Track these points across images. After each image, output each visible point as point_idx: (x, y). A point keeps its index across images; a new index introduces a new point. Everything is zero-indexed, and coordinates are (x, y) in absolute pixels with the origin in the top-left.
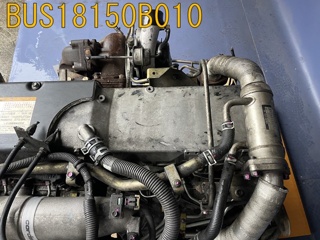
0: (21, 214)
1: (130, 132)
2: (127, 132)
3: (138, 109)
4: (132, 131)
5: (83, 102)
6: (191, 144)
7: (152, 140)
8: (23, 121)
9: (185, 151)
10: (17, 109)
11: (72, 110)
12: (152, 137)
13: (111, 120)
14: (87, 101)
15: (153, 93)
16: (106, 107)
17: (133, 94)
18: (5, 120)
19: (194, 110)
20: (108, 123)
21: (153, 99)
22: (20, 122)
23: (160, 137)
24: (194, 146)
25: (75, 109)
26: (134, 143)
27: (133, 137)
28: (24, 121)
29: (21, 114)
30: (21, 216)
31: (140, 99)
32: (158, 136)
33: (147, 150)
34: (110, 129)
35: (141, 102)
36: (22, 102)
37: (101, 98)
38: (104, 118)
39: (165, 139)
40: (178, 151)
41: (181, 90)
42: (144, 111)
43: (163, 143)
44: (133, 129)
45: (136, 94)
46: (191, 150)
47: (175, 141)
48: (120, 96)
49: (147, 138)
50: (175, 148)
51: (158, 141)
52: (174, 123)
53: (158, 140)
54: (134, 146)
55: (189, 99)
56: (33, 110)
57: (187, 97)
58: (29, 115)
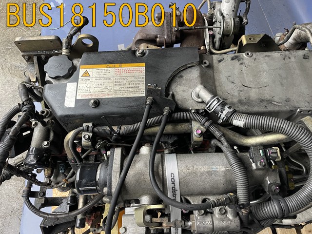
0: (164, 168)
1: (239, 94)
2: (236, 94)
3: (241, 73)
4: (241, 93)
5: (190, 67)
6: (303, 104)
7: (263, 100)
8: (137, 86)
9: (298, 110)
10: (128, 74)
11: (180, 75)
12: (263, 98)
13: (217, 83)
14: (193, 66)
15: (252, 57)
16: (210, 72)
17: (233, 59)
18: (119, 85)
19: (297, 71)
20: (215, 87)
21: (254, 63)
22: (135, 86)
23: (271, 98)
24: (306, 105)
25: (183, 74)
26: (245, 104)
27: (243, 98)
28: (139, 85)
29: (133, 79)
30: (164, 170)
31: (241, 64)
32: (268, 97)
33: (260, 110)
34: (218, 92)
35: (243, 66)
36: (132, 69)
37: (205, 63)
38: (211, 82)
39: (276, 99)
40: (291, 111)
41: (279, 54)
42: (247, 74)
43: (275, 103)
44: (241, 91)
45: (235, 59)
46: (304, 109)
47: (286, 101)
48: (220, 61)
49: (258, 99)
50: (287, 107)
51: (270, 102)
52: (281, 84)
53: (269, 100)
54: (246, 106)
55: (290, 62)
56: (145, 75)
57: (287, 60)
58: (142, 80)
